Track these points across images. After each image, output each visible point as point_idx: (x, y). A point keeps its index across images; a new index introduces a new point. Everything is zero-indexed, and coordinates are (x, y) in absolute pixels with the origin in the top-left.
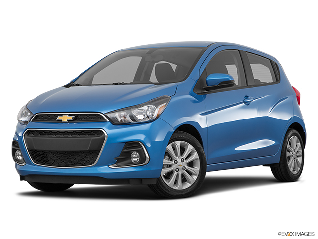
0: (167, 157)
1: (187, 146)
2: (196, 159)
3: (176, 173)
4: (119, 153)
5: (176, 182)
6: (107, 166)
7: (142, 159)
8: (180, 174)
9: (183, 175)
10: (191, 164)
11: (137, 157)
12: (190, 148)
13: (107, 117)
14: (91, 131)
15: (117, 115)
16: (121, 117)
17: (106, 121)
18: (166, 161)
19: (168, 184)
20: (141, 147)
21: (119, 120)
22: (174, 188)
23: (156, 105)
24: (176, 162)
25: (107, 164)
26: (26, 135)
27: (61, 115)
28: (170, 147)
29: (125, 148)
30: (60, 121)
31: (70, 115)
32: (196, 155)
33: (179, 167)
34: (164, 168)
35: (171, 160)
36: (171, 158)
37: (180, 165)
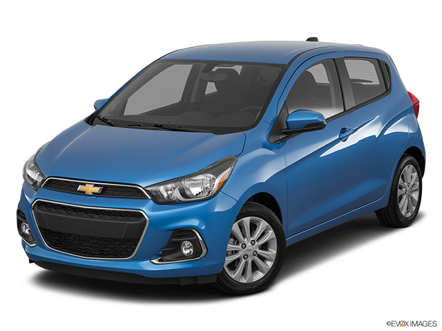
0: (232, 240)
1: (259, 222)
2: (272, 239)
3: (244, 261)
4: (165, 243)
5: (244, 273)
6: (148, 261)
7: (197, 252)
8: (250, 262)
9: (253, 263)
10: (265, 247)
11: (190, 247)
12: (263, 224)
13: (147, 191)
14: (126, 212)
15: (162, 189)
16: (167, 191)
17: (147, 198)
18: (231, 247)
19: (233, 277)
20: (196, 235)
21: (165, 195)
22: (241, 281)
23: (217, 175)
24: (244, 246)
25: (150, 258)
26: (36, 207)
27: (84, 184)
28: (235, 227)
29: (173, 236)
30: (83, 193)
31: (96, 185)
32: (271, 234)
33: (248, 253)
34: (227, 255)
35: (238, 244)
36: (237, 241)
37: (250, 250)
